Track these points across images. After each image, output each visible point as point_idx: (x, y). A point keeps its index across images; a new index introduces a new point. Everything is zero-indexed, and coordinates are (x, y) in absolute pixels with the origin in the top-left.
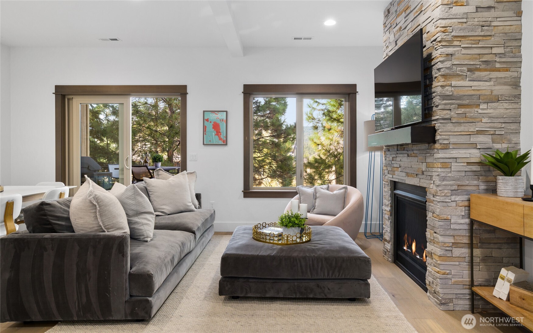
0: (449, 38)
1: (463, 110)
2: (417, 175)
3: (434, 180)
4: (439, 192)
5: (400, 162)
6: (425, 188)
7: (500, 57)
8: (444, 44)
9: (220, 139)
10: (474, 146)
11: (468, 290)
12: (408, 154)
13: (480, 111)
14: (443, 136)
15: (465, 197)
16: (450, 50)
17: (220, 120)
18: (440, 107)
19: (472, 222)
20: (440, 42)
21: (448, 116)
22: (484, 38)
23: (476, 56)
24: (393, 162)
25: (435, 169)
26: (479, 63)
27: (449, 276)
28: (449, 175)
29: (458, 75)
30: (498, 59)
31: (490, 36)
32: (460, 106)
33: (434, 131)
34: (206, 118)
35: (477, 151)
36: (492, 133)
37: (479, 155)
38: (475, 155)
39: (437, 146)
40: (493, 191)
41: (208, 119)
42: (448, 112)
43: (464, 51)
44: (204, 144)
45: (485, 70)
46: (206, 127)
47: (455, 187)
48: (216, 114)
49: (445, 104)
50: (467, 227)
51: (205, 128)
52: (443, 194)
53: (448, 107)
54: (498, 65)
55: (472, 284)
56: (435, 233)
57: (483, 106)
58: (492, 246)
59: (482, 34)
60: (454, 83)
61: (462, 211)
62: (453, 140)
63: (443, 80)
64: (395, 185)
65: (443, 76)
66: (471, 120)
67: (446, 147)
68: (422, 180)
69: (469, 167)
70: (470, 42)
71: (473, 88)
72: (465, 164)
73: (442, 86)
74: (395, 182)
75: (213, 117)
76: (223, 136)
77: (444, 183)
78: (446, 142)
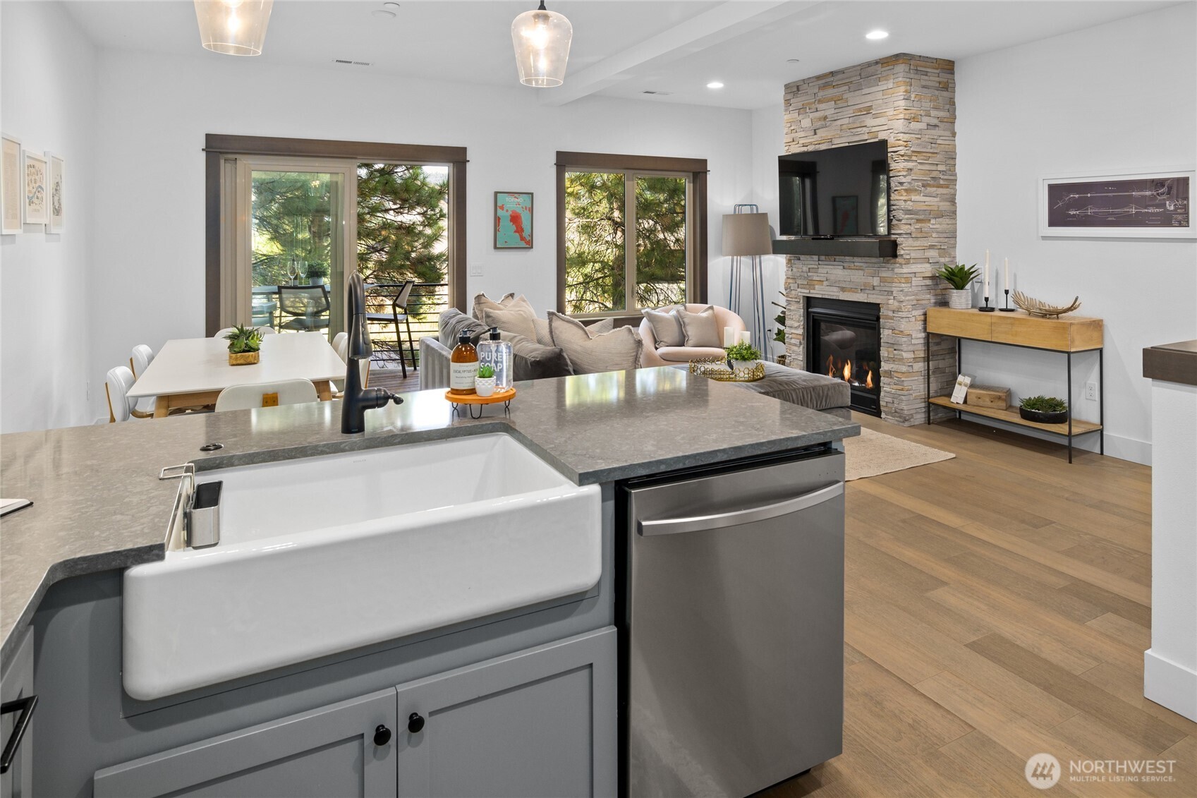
0: (909, 153)
1: (920, 225)
2: (861, 290)
3: (895, 295)
4: (903, 308)
5: (826, 275)
6: (879, 304)
7: (943, 175)
8: (906, 158)
9: (522, 239)
10: (927, 260)
11: (923, 404)
12: (844, 266)
13: (931, 226)
14: (906, 251)
15: (921, 312)
16: (910, 165)
17: (522, 208)
18: (903, 221)
19: (929, 336)
20: (903, 156)
21: (908, 232)
22: (933, 155)
23: (928, 172)
24: (810, 274)
25: (894, 285)
26: (929, 179)
27: (911, 392)
28: (910, 290)
29: (916, 190)
30: (942, 177)
31: (936, 153)
32: (918, 221)
33: (895, 245)
34: (499, 204)
35: (928, 265)
36: (939, 247)
37: (930, 269)
38: (927, 269)
39: (899, 260)
40: (944, 303)
41: (503, 205)
42: (909, 226)
43: (920, 167)
44: (496, 247)
45: (934, 187)
46: (499, 219)
47: (915, 302)
48: (515, 197)
49: (907, 219)
50: (922, 341)
51: (497, 220)
52: (906, 310)
53: (909, 222)
54: (942, 182)
55: (929, 397)
56: (895, 350)
57: (933, 221)
58: (939, 357)
59: (931, 151)
60: (914, 198)
61: (920, 326)
62: (913, 255)
63: (905, 194)
64: (809, 301)
65: (906, 190)
66: (925, 235)
67: (908, 262)
68: (870, 296)
69: (925, 281)
70: (922, 157)
71: (926, 203)
72: (922, 279)
73: (905, 201)
74: (808, 298)
75: (511, 204)
76: (526, 234)
77: (907, 298)
78: (908, 257)
